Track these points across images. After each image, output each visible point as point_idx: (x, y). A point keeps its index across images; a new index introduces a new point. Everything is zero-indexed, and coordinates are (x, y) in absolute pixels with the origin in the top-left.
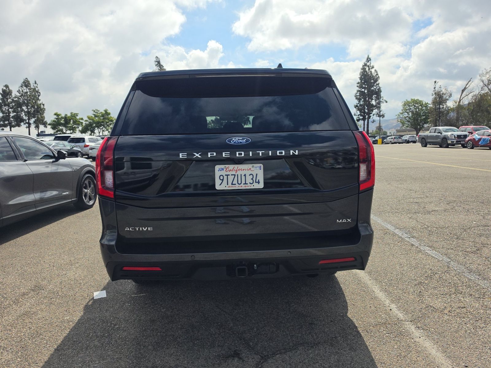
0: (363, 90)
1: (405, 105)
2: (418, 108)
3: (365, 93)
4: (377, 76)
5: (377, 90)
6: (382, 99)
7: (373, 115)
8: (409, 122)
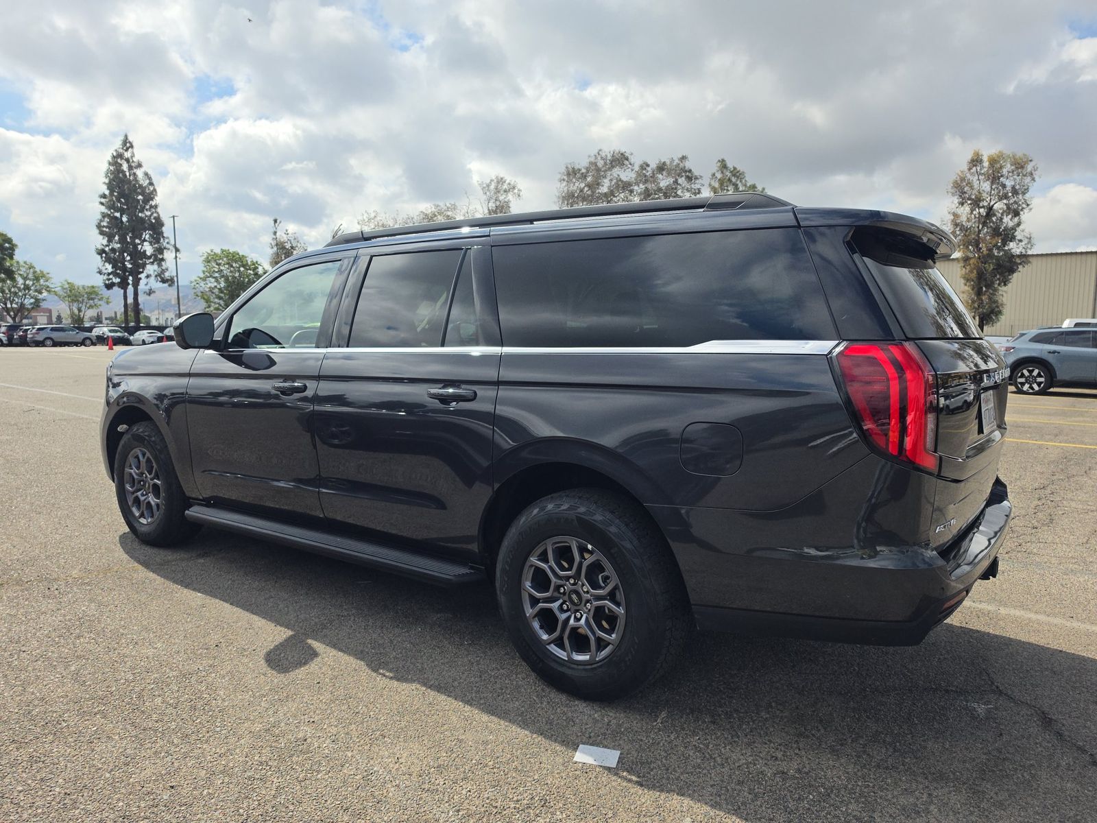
0: (118, 215)
1: (208, 261)
2: (239, 271)
3: (122, 222)
4: (152, 189)
5: (154, 221)
6: (168, 243)
7: (148, 277)
8: (220, 298)
